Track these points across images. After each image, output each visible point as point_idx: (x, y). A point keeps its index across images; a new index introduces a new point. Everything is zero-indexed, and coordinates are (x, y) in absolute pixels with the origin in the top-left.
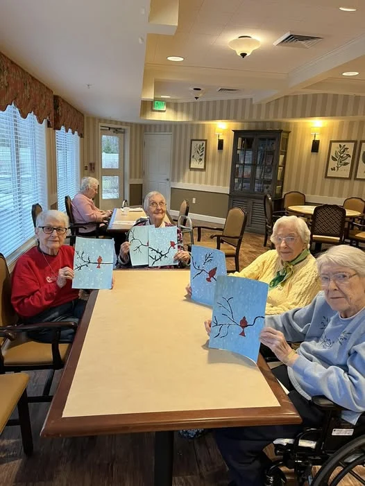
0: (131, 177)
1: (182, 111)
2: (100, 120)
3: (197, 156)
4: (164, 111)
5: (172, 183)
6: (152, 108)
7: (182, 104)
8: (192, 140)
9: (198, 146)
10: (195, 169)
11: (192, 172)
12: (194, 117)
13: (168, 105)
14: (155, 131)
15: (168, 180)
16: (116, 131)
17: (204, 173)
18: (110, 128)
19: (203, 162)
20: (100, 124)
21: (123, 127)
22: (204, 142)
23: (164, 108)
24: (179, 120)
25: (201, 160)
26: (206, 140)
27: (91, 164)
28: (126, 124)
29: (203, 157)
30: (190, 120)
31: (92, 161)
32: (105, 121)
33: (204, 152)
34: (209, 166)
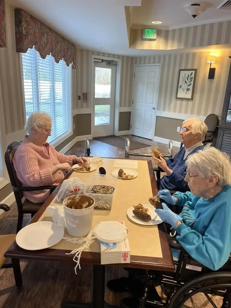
0: (121, 106)
1: (173, 39)
2: (93, 53)
3: (185, 86)
4: (154, 40)
5: (157, 111)
6: (142, 36)
7: (174, 31)
8: (180, 70)
9: (187, 76)
10: (182, 99)
11: (179, 102)
12: (186, 45)
13: (159, 33)
14: (145, 63)
15: (154, 109)
16: (109, 64)
17: (190, 103)
18: (103, 61)
19: (190, 92)
20: (93, 56)
21: (116, 60)
22: (194, 72)
23: (154, 36)
24: (169, 48)
25: (188, 90)
26: (196, 70)
27: (84, 94)
28: (118, 57)
29: (191, 87)
30: (182, 47)
31: (85, 91)
32: (99, 53)
33: (192, 82)
34: (197, 96)
